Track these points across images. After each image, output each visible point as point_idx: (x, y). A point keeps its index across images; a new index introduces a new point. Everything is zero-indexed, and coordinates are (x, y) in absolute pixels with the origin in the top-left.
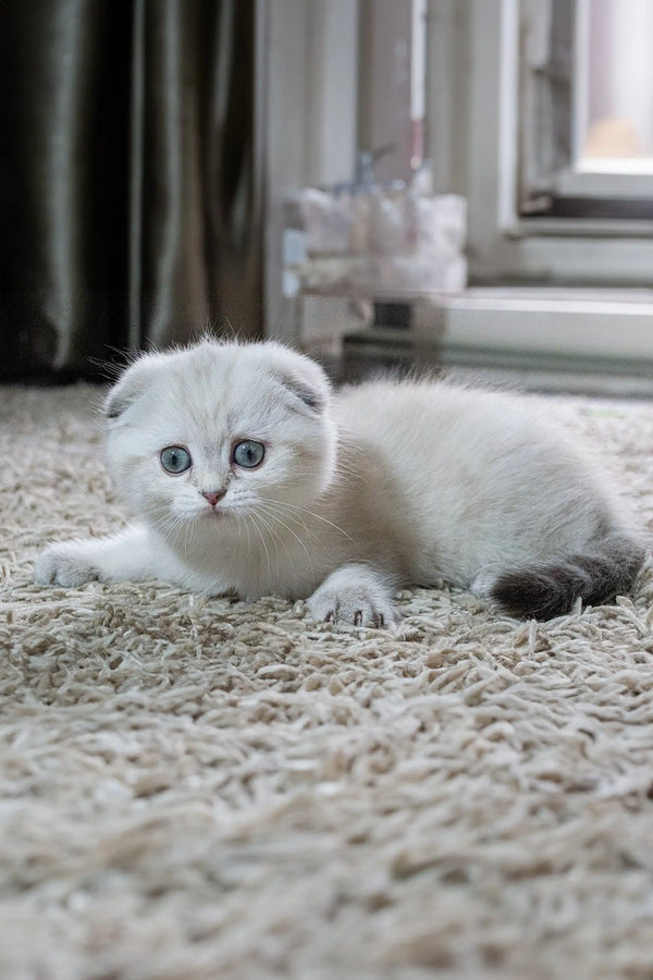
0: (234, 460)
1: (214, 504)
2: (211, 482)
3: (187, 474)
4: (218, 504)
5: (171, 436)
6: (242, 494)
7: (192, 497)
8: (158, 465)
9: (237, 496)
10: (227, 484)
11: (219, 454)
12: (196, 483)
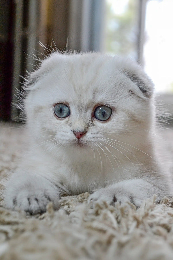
0: (94, 116)
1: (79, 138)
2: (79, 126)
3: (67, 119)
4: (81, 139)
5: (61, 97)
6: (95, 135)
7: (67, 133)
8: (52, 111)
9: (92, 135)
10: (88, 128)
11: (86, 111)
12: (70, 125)
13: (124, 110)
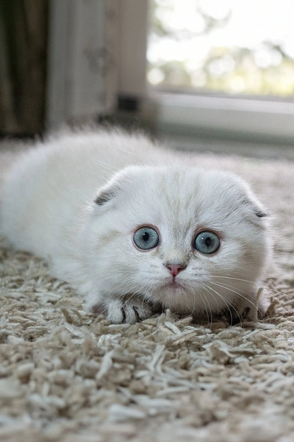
0: (194, 245)
1: (174, 275)
3: (154, 250)
4: (178, 276)
6: (198, 271)
7: (158, 267)
8: (131, 241)
9: (194, 272)
10: (188, 260)
11: (184, 237)
12: (161, 257)
13: (238, 239)
